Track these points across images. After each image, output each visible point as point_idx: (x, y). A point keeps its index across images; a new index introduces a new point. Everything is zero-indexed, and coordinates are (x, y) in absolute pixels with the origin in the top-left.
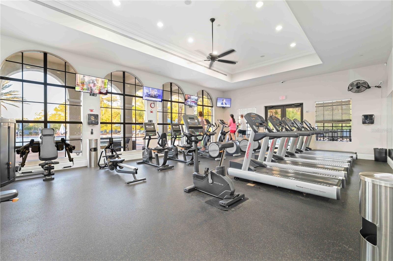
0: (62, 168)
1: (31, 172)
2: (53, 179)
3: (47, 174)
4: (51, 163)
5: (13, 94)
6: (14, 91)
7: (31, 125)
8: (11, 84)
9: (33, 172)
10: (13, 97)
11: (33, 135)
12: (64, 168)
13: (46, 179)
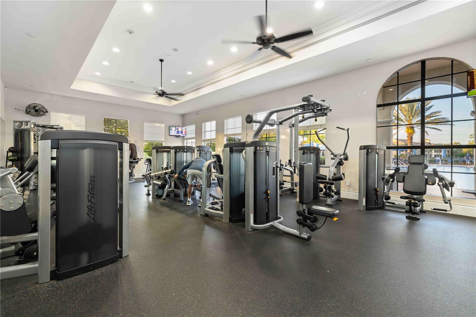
0: (432, 209)
1: (394, 204)
2: (418, 219)
3: (408, 210)
4: (412, 198)
5: (434, 115)
6: (435, 112)
7: (465, 150)
8: (432, 105)
9: (396, 204)
10: (434, 119)
11: (460, 164)
12: (434, 209)
13: (409, 216)
